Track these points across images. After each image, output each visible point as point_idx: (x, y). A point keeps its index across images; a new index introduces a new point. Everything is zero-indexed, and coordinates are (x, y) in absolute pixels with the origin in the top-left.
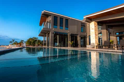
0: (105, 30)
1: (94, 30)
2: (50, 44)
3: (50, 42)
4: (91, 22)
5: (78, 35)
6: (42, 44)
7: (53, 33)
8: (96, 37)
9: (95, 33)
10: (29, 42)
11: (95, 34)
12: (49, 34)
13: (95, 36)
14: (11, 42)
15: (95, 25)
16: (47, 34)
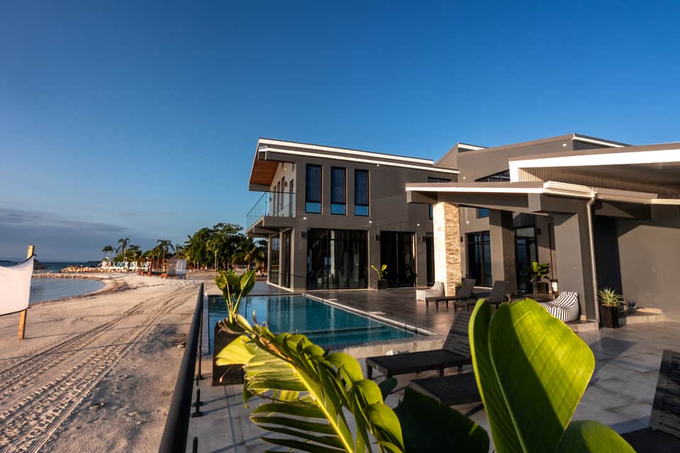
0: (501, 228)
1: (444, 233)
2: (292, 278)
3: (292, 272)
4: (437, 203)
5: (414, 233)
6: (261, 260)
7: (303, 235)
8: (451, 261)
9: (449, 244)
10: (196, 249)
11: (448, 250)
12: (288, 234)
13: (447, 258)
14: (108, 249)
15: (450, 217)
16: (281, 233)
